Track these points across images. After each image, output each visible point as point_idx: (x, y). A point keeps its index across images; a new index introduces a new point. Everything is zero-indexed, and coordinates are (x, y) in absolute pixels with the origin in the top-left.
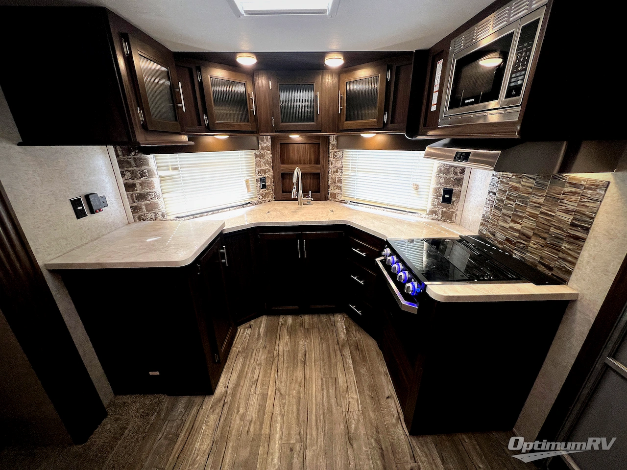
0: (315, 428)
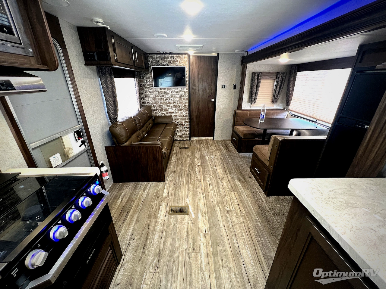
0: (180, 261)
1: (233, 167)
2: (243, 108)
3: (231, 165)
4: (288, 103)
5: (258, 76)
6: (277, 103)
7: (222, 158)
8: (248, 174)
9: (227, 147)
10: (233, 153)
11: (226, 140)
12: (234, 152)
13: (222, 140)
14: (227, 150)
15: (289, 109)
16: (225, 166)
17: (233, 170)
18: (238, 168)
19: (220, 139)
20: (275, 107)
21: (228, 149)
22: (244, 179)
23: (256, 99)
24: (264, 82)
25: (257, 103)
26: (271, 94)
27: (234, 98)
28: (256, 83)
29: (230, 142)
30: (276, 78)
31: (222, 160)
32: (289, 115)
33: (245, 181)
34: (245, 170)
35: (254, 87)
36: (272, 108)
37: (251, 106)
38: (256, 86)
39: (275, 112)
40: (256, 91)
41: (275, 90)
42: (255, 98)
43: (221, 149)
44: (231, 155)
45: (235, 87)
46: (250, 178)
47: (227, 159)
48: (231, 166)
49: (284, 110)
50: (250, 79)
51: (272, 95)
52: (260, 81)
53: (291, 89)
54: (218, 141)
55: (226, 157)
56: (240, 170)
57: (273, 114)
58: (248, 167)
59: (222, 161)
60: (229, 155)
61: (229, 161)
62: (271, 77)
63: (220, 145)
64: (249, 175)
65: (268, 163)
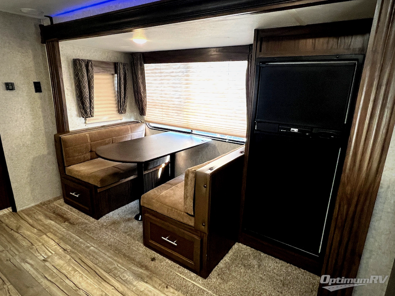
1: (107, 256)
2: (71, 129)
3: (101, 254)
4: (142, 112)
5: (87, 66)
6: (127, 113)
7: (68, 248)
8: (144, 253)
9: (62, 218)
10: (83, 223)
11: (49, 201)
12: (87, 221)
13: (38, 206)
14: (66, 223)
15: (146, 119)
16: (91, 264)
17: (111, 263)
18: (117, 251)
19: (33, 205)
20: (124, 118)
21: (66, 220)
22: (147, 268)
23: (93, 108)
24: (99, 79)
25: (96, 116)
26: (114, 99)
27: (42, 111)
28: (86, 79)
29: (62, 201)
30: (116, 72)
31: (73, 253)
32: (148, 130)
33: (151, 271)
34: (134, 249)
35: (84, 87)
36: (119, 122)
37: (85, 123)
38: (87, 84)
39: (129, 127)
40: (90, 93)
41: (119, 92)
42: (91, 107)
43: (50, 228)
44: (84, 231)
45: (38, 87)
46: (153, 259)
47: (81, 243)
48: (102, 257)
49: (138, 122)
50: (72, 71)
51: (116, 100)
52: (93, 77)
53: (142, 90)
54: (29, 212)
55: (77, 240)
56: (124, 255)
57: (127, 131)
58: (134, 239)
59: (73, 255)
60: (79, 233)
61: (88, 247)
62: (108, 69)
63: (41, 217)
64: (149, 255)
65: (191, 220)
